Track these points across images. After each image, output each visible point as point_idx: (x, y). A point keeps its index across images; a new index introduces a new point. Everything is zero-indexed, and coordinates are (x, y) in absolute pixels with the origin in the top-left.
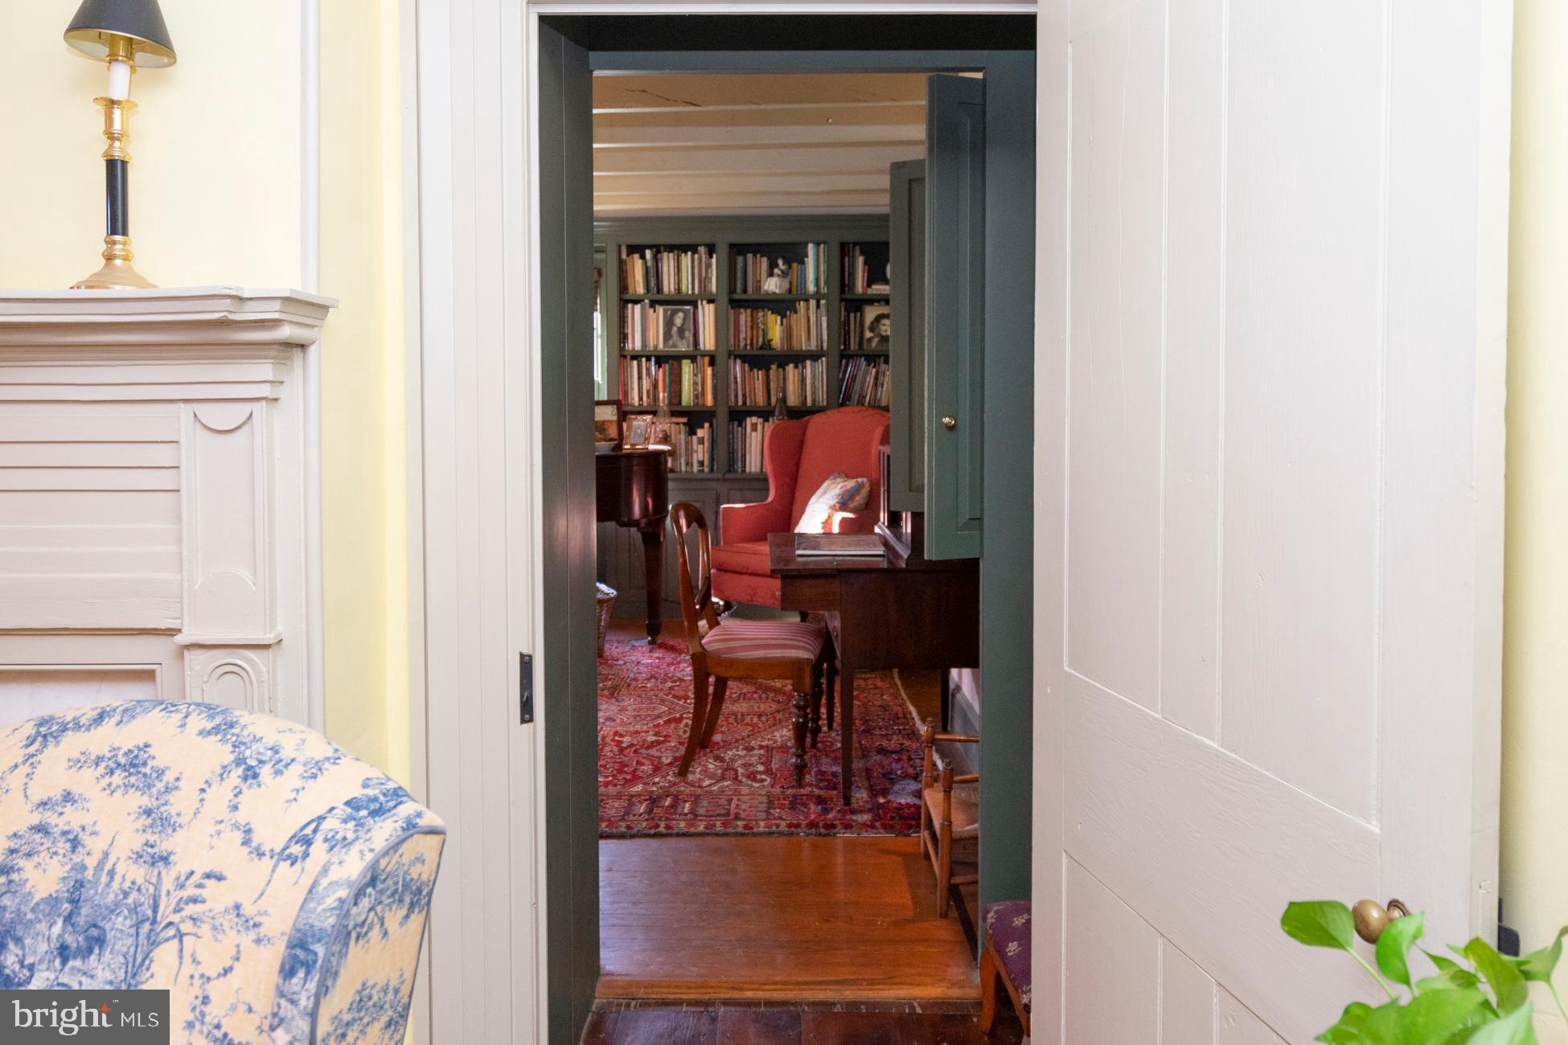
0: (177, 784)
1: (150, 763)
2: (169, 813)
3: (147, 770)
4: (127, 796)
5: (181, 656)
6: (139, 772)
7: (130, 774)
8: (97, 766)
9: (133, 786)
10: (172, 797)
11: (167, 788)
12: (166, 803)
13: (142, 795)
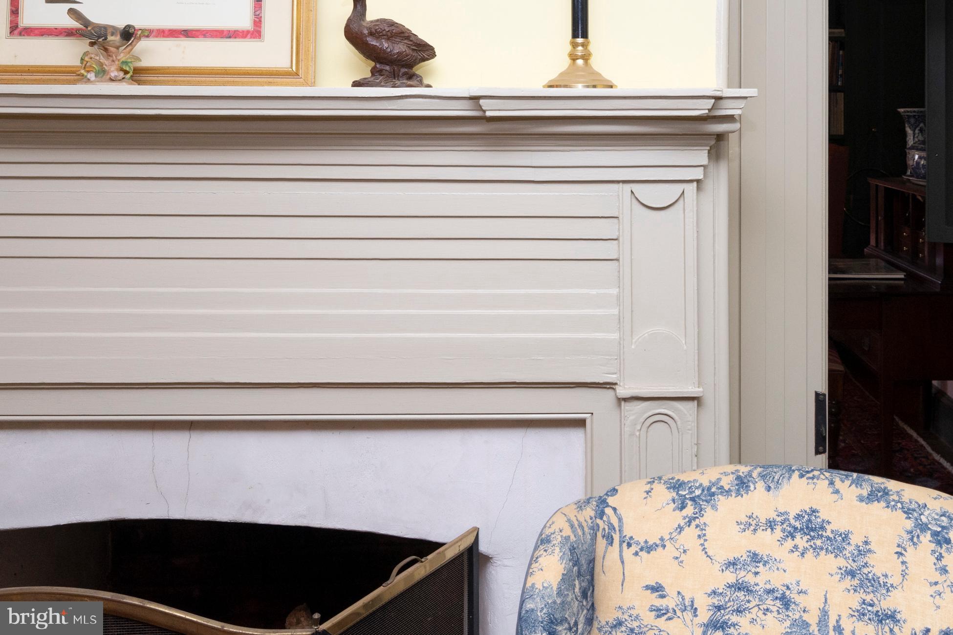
0: (868, 547)
1: (829, 528)
2: (874, 575)
3: (829, 533)
4: (819, 558)
5: (620, 405)
6: (822, 536)
7: (813, 538)
8: (772, 529)
9: (822, 549)
10: (870, 559)
11: (859, 551)
12: (866, 565)
13: (836, 557)
